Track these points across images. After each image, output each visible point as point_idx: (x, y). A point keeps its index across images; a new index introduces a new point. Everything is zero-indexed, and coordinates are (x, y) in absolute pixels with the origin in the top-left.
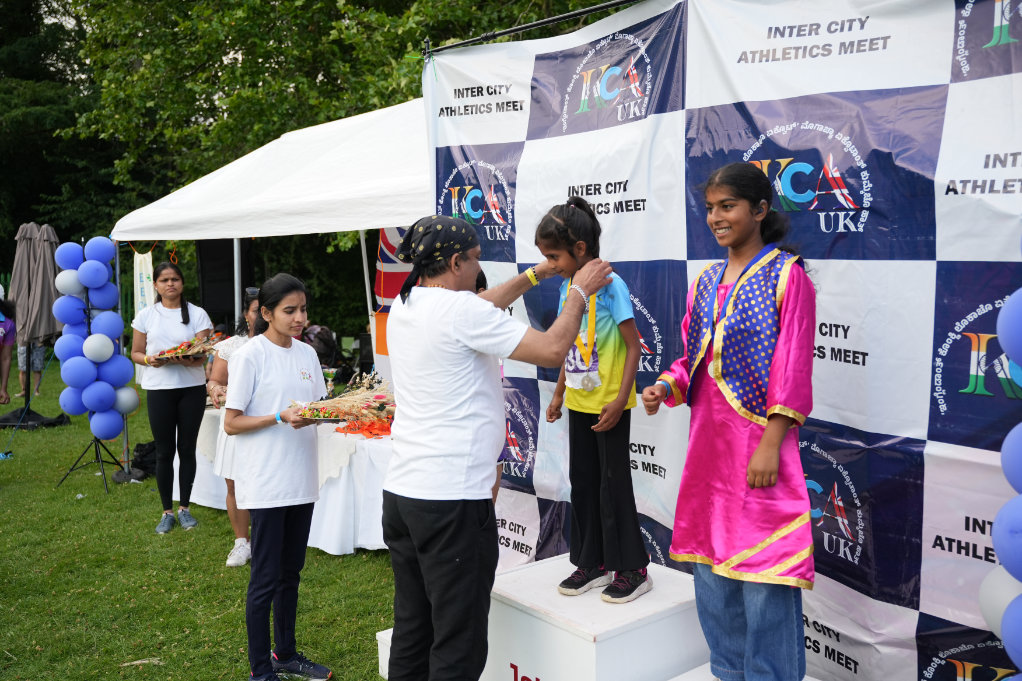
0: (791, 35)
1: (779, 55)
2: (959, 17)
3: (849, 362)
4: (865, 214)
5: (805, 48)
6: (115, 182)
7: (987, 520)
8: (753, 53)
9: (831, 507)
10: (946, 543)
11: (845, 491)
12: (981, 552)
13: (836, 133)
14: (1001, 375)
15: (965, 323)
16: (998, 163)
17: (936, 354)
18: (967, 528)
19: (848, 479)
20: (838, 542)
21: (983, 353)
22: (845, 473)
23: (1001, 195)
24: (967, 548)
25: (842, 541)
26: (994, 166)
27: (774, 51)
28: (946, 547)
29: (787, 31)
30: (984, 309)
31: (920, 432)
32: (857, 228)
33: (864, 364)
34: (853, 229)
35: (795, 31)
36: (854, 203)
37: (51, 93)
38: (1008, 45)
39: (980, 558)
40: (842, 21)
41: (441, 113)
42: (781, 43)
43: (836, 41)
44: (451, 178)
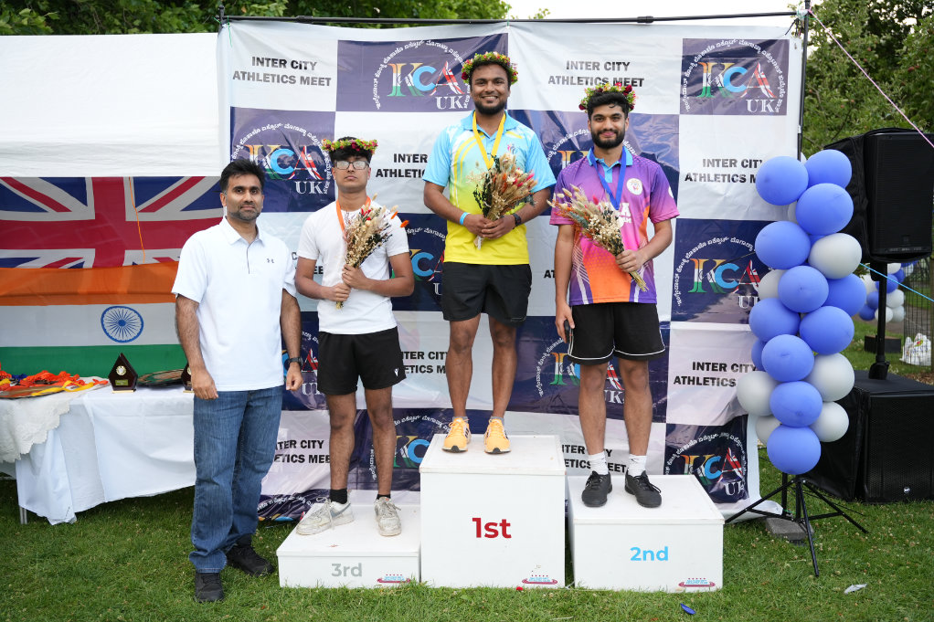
0: (581, 68)
2: (683, 77)
7: (705, 362)
8: (558, 77)
12: (701, 381)
14: (711, 281)
16: (710, 165)
17: (675, 272)
18: (694, 368)
20: (609, 393)
21: (701, 269)
23: (714, 183)
24: (694, 380)
25: (613, 392)
28: (681, 381)
29: (580, 65)
30: (702, 245)
31: (667, 317)
35: (584, 65)
40: (614, 63)
41: (236, 76)
42: (577, 73)
43: (611, 76)
44: (249, 136)
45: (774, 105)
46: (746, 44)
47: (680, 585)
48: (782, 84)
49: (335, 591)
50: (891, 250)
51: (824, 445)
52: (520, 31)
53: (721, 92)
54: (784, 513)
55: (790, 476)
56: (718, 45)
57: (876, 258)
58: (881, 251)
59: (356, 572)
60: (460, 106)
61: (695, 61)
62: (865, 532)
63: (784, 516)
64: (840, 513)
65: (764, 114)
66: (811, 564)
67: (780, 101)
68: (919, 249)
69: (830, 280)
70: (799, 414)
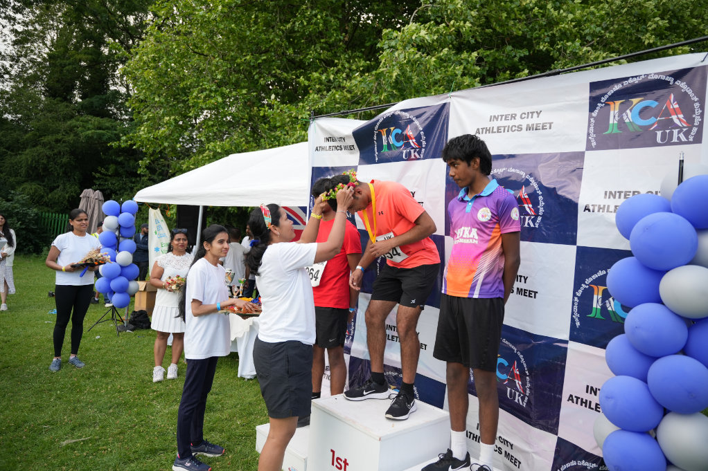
0: (501, 119)
2: (590, 117)
3: (526, 296)
4: (539, 219)
5: (509, 127)
6: (139, 172)
7: (598, 388)
8: (483, 129)
9: (513, 375)
10: (575, 399)
11: (520, 366)
12: (593, 406)
13: (526, 175)
14: (610, 309)
15: (591, 280)
16: (611, 197)
17: (574, 295)
18: (587, 392)
19: (523, 360)
20: (515, 394)
21: (600, 296)
22: (521, 356)
24: (586, 403)
25: (517, 393)
26: (609, 198)
27: (493, 128)
28: (575, 401)
29: (500, 117)
30: (601, 273)
31: (566, 336)
32: (535, 225)
33: (535, 297)
34: (532, 225)
35: (504, 117)
36: (535, 212)
37: (108, 124)
38: (616, 134)
39: (593, 409)
40: (528, 113)
41: (317, 150)
43: (524, 123)
45: (687, 134)
46: (656, 77)
48: (698, 112)
52: (459, 99)
56: (626, 83)
60: (418, 156)
61: (602, 101)
65: (675, 144)
67: (695, 130)
69: (690, 321)
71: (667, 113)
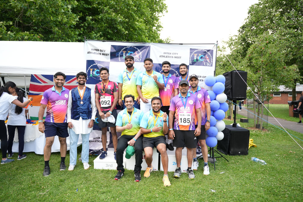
1: (166, 57)
2: (190, 57)
5: (169, 56)
8: (162, 56)
13: (175, 70)
35: (168, 53)
40: (174, 53)
41: (88, 53)
42: (166, 55)
43: (174, 56)
44: (90, 67)
45: (210, 64)
47: (184, 171)
49: (106, 170)
50: (237, 98)
51: (218, 141)
52: (153, 45)
53: (199, 61)
54: (210, 156)
55: (212, 148)
57: (233, 99)
58: (234, 98)
59: (111, 166)
61: (193, 53)
62: (228, 161)
63: (210, 157)
64: (222, 157)
65: (208, 66)
66: (214, 167)
68: (243, 97)
69: (220, 104)
70: (212, 134)
71: (206, 59)
